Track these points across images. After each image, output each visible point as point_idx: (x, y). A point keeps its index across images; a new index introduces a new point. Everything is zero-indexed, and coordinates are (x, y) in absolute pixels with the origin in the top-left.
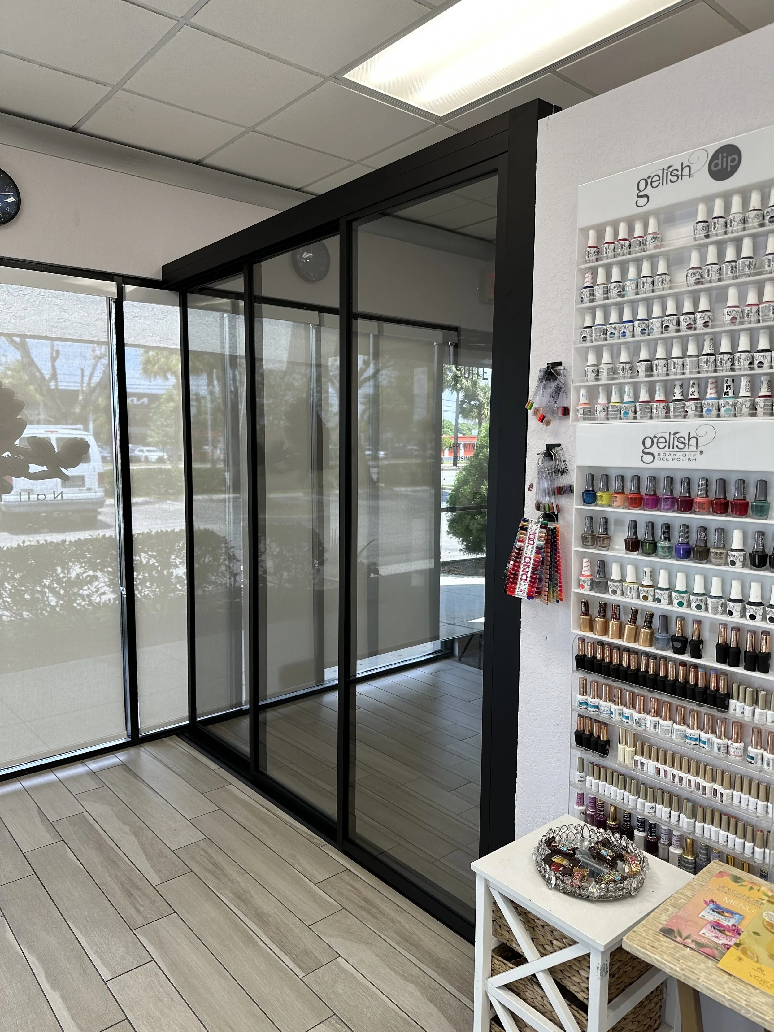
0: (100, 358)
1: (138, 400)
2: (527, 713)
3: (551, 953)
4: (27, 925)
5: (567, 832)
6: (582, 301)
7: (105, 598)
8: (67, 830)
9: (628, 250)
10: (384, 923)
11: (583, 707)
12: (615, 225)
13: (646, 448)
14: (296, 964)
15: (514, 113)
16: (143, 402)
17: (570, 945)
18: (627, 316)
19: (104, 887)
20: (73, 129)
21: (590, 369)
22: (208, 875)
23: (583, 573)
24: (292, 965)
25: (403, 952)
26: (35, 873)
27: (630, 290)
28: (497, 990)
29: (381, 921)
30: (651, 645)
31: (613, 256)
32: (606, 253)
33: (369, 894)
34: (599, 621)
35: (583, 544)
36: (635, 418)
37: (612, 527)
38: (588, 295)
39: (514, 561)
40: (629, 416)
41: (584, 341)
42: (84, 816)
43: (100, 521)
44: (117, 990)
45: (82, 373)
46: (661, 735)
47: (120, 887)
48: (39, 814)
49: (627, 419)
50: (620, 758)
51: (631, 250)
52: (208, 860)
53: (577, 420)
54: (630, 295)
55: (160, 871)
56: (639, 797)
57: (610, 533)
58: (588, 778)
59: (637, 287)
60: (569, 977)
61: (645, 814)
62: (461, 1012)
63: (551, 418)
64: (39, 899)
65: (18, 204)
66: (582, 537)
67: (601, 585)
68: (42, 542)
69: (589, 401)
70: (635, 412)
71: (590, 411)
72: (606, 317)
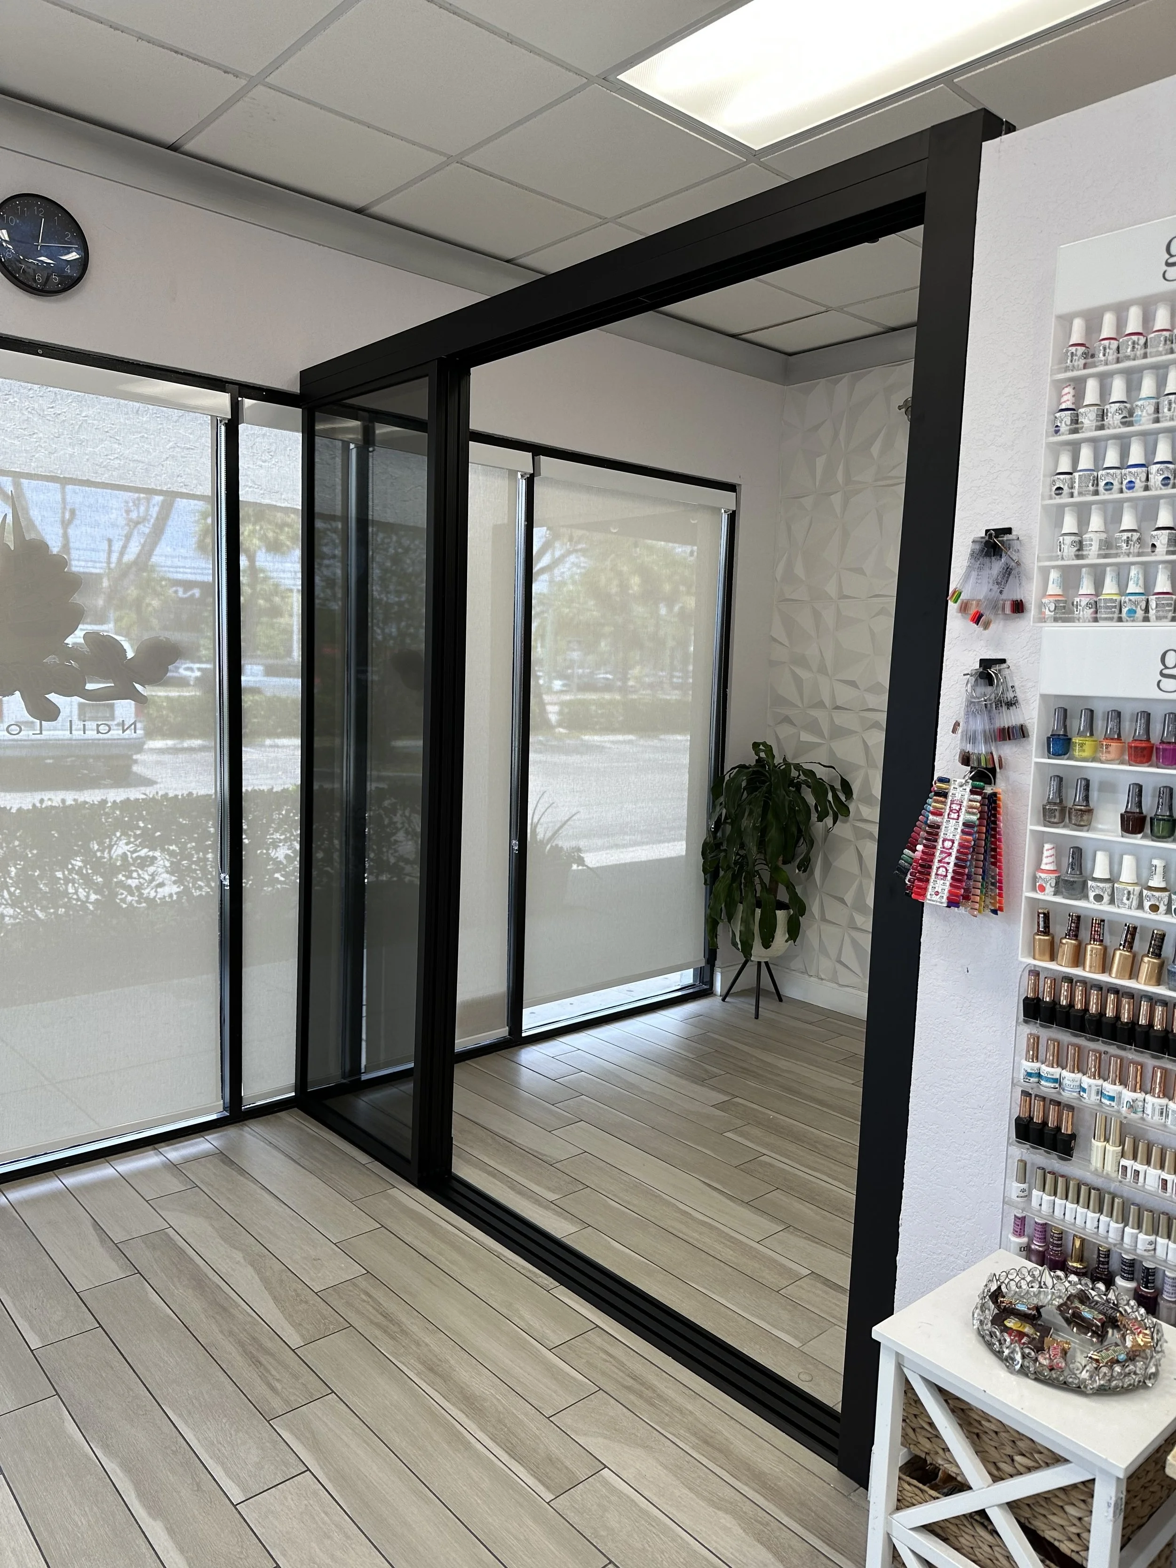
0: (137, 523)
1: (185, 592)
2: (927, 1088)
3: (1011, 1476)
4: (97, 1411)
5: (1017, 1279)
6: (1057, 432)
7: (163, 892)
8: (144, 1257)
9: (1143, 351)
10: (667, 1415)
11: (1032, 1080)
12: (1120, 310)
13: (1166, 668)
14: (537, 1478)
15: (940, 132)
16: (193, 595)
17: (1048, 1465)
18: (1136, 455)
19: (214, 1349)
20: (173, 148)
21: (1068, 539)
22: (378, 1333)
23: (1043, 867)
24: (531, 1481)
25: (705, 1461)
26: (101, 1326)
27: (1144, 414)
28: (911, 1532)
29: (663, 1412)
30: (1159, 983)
31: (1115, 360)
32: (1104, 355)
33: (638, 1367)
34: (1068, 943)
35: (1045, 820)
36: (1146, 619)
37: (1094, 795)
38: (1069, 423)
39: (925, 846)
40: (1137, 615)
41: (1057, 494)
42: (167, 1234)
43: (136, 774)
44: (256, 1519)
45: (110, 546)
46: (1172, 1127)
47: (240, 1349)
48: (95, 1230)
49: (1133, 621)
50: (1096, 1161)
51: (1148, 350)
52: (374, 1308)
53: (1043, 620)
54: (1144, 421)
55: (300, 1325)
56: (1126, 1225)
57: (1092, 805)
58: (1035, 1193)
59: (1157, 410)
60: (1044, 1516)
61: (1139, 1252)
62: (811, 1561)
63: (992, 617)
64: (112, 1368)
65: (83, 264)
66: (1044, 809)
67: (1075, 886)
68: (69, 802)
69: (1063, 590)
70: (1147, 610)
71: (1064, 607)
72: (1098, 457)
